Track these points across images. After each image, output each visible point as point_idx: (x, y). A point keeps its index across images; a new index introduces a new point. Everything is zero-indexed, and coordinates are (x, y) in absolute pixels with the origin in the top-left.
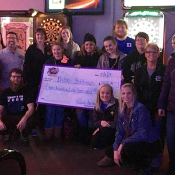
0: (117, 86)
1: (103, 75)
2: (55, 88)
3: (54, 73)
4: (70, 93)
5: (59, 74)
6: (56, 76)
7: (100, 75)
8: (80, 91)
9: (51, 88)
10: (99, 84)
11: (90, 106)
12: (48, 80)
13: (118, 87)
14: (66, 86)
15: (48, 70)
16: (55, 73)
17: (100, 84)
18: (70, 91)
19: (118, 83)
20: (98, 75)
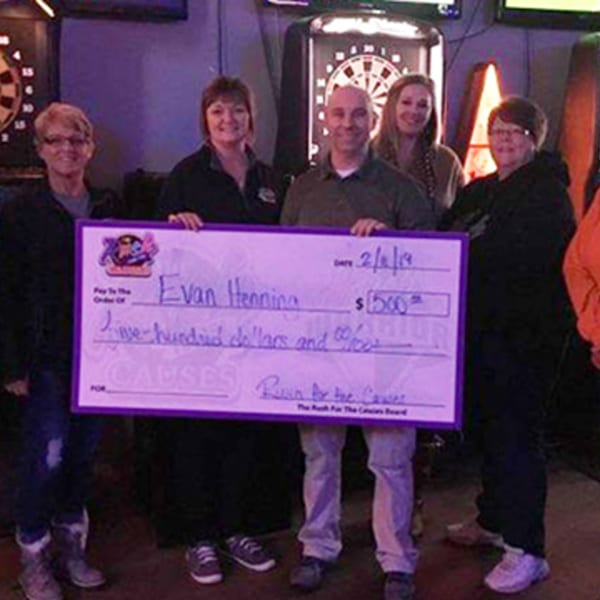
0: (444, 312)
1: (372, 260)
2: (152, 335)
3: (134, 260)
4: (228, 352)
5: (158, 266)
6: (148, 276)
7: (357, 260)
8: (273, 344)
9: (130, 335)
10: (360, 304)
11: (326, 408)
12: (108, 296)
13: (447, 316)
14: (203, 320)
15: (101, 249)
16: (139, 263)
17: (364, 302)
18: (226, 342)
19: (449, 295)
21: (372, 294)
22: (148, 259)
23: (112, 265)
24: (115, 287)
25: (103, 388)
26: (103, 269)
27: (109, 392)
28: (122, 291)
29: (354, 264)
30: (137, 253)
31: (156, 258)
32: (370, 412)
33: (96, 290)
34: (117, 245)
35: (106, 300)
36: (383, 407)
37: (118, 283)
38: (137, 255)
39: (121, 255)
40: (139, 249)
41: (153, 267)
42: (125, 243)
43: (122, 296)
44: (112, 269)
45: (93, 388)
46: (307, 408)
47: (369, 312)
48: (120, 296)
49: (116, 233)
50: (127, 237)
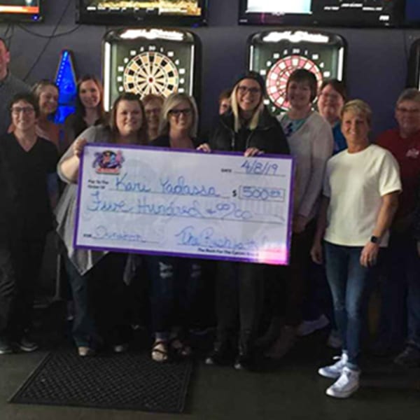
0: (282, 199)
4: (160, 218)
5: (124, 169)
6: (118, 174)
10: (235, 193)
11: (214, 251)
12: (96, 184)
13: (283, 201)
15: (93, 158)
16: (114, 167)
17: (237, 192)
18: (161, 212)
19: (284, 190)
20: (230, 171)
21: (242, 189)
22: (119, 165)
24: (101, 180)
25: (90, 236)
26: (94, 169)
27: (95, 238)
28: (104, 182)
29: (233, 171)
30: (113, 161)
31: (123, 164)
32: (237, 253)
33: (89, 181)
34: (102, 157)
35: (97, 187)
37: (102, 177)
39: (104, 162)
40: (114, 159)
44: (99, 170)
45: (85, 235)
46: (203, 251)
47: (240, 198)
48: (102, 184)
49: (101, 149)
50: (108, 152)
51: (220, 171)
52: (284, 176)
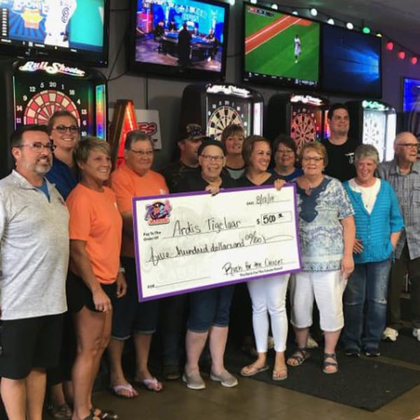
21: (262, 216)
22: (168, 214)
23: (151, 219)
24: (154, 231)
25: (153, 286)
26: (147, 222)
27: (157, 287)
28: (157, 233)
29: (253, 203)
30: (162, 211)
31: (171, 213)
32: (268, 271)
34: (153, 208)
35: (150, 239)
36: (273, 268)
37: (155, 228)
38: (162, 213)
39: (155, 214)
41: (170, 218)
42: (157, 207)
43: (157, 235)
44: (151, 222)
46: (244, 275)
47: (262, 224)
48: (155, 235)
49: (151, 202)
50: (157, 203)
51: (245, 205)
52: (288, 201)
